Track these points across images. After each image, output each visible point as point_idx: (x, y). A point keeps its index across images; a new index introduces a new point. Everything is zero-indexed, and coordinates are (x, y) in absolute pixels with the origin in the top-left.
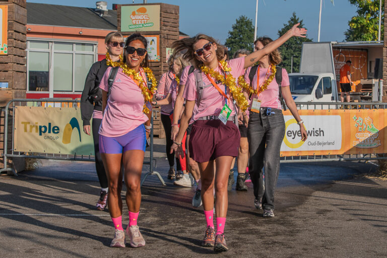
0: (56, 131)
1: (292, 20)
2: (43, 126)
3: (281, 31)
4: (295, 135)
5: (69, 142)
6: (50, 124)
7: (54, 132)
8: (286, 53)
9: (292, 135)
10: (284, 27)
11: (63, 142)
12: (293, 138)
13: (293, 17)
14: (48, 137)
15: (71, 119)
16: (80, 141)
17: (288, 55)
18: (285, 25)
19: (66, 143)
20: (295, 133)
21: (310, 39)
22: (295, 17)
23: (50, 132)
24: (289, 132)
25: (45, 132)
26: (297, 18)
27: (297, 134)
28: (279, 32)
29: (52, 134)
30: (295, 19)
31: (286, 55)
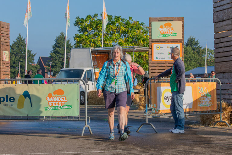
0: (12, 100)
1: (18, 38)
2: (2, 97)
3: (11, 45)
4: (168, 99)
5: (23, 107)
6: (7, 96)
7: (10, 101)
8: (15, 59)
9: (167, 99)
10: (13, 43)
11: (17, 107)
12: (168, 101)
13: (19, 36)
14: (6, 105)
15: (24, 92)
16: (31, 106)
17: (16, 60)
18: (14, 42)
19: (20, 108)
20: (168, 97)
21: (30, 50)
22: (20, 36)
23: (7, 101)
24: (166, 98)
25: (3, 101)
26: (21, 37)
27: (169, 99)
28: (11, 46)
29: (9, 103)
30: (20, 38)
31: (15, 61)
